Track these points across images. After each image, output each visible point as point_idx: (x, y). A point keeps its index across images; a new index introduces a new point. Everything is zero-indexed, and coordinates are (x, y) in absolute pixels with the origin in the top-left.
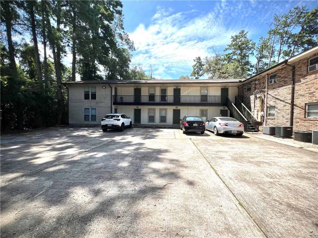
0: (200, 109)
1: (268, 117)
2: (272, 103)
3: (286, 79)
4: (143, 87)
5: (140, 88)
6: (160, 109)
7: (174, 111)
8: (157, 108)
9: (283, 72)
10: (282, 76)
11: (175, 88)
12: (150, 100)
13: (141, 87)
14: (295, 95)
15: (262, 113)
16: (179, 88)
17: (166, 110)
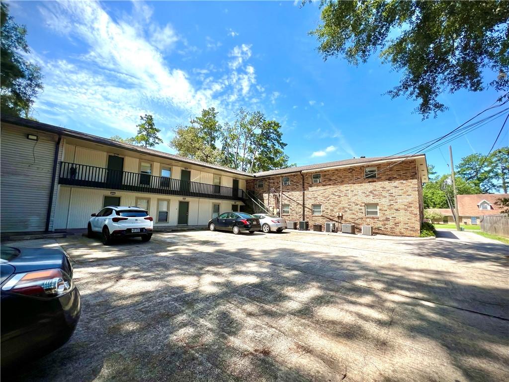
0: (213, 203)
1: (284, 214)
2: (286, 202)
3: (298, 184)
4: (128, 156)
5: (122, 157)
6: (159, 200)
7: (181, 203)
8: (154, 197)
9: (295, 178)
10: (295, 180)
11: (184, 169)
12: (141, 183)
13: (125, 156)
14: (305, 197)
15: (278, 210)
16: (189, 170)
17: (169, 201)
